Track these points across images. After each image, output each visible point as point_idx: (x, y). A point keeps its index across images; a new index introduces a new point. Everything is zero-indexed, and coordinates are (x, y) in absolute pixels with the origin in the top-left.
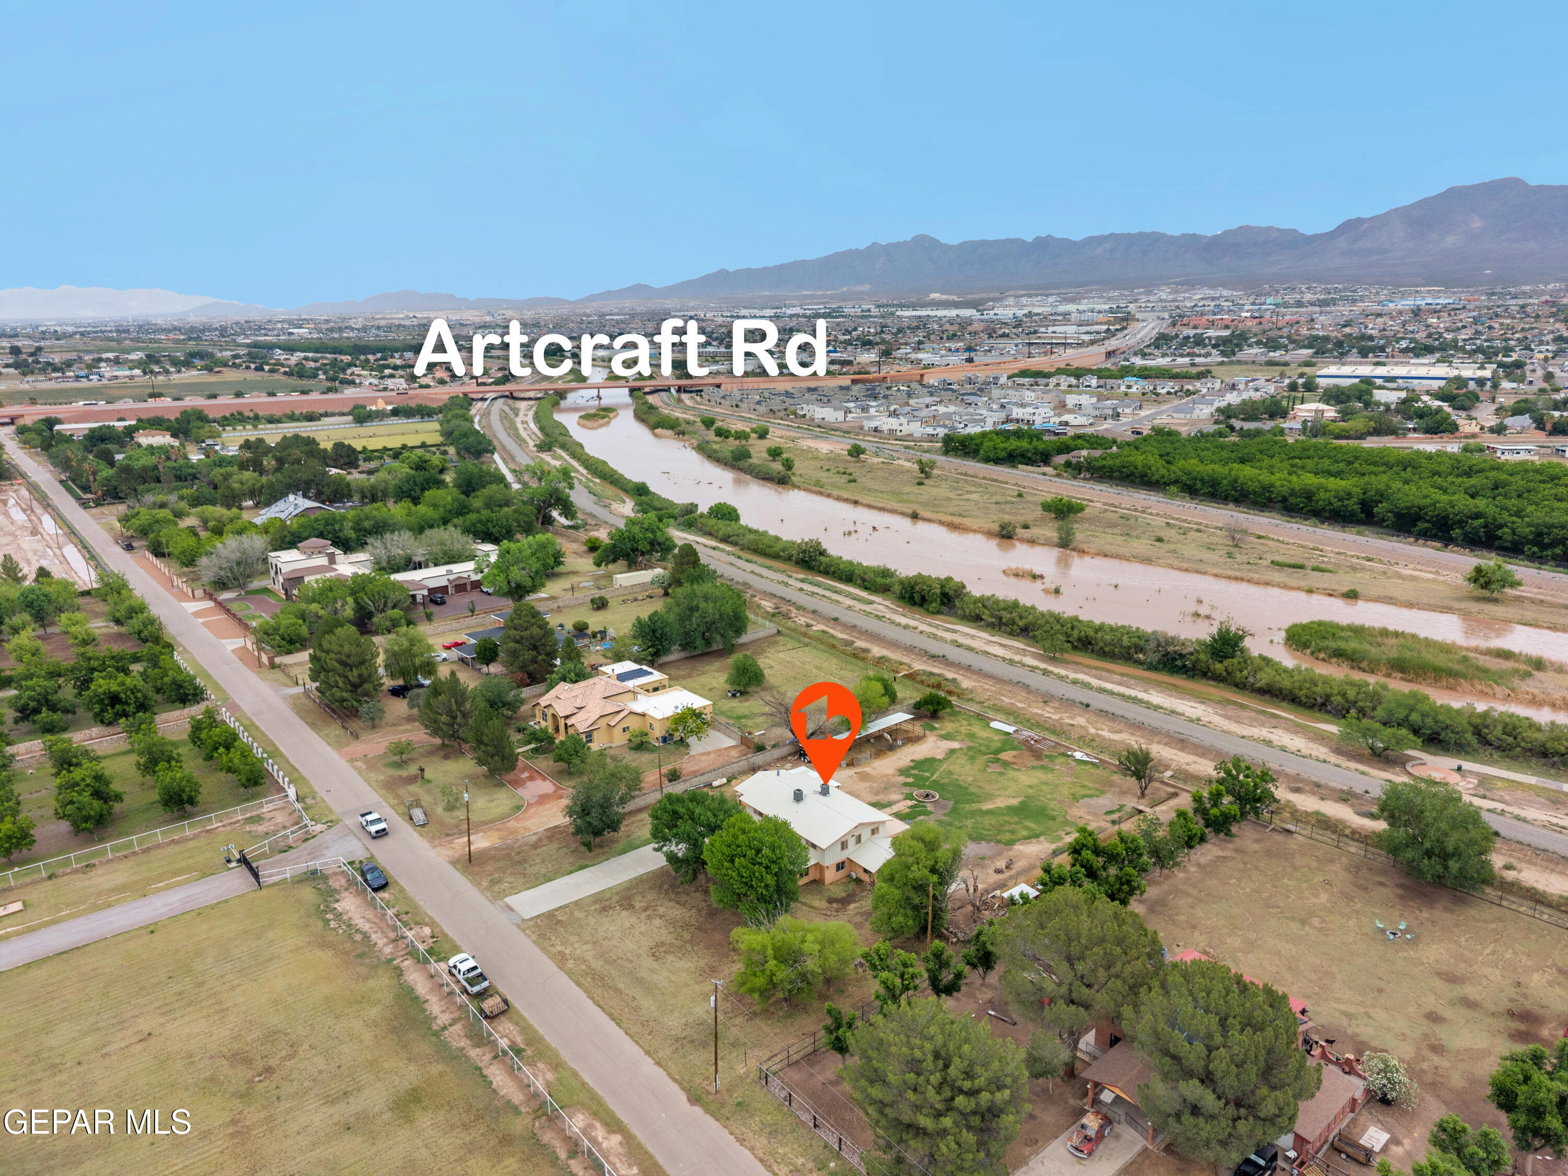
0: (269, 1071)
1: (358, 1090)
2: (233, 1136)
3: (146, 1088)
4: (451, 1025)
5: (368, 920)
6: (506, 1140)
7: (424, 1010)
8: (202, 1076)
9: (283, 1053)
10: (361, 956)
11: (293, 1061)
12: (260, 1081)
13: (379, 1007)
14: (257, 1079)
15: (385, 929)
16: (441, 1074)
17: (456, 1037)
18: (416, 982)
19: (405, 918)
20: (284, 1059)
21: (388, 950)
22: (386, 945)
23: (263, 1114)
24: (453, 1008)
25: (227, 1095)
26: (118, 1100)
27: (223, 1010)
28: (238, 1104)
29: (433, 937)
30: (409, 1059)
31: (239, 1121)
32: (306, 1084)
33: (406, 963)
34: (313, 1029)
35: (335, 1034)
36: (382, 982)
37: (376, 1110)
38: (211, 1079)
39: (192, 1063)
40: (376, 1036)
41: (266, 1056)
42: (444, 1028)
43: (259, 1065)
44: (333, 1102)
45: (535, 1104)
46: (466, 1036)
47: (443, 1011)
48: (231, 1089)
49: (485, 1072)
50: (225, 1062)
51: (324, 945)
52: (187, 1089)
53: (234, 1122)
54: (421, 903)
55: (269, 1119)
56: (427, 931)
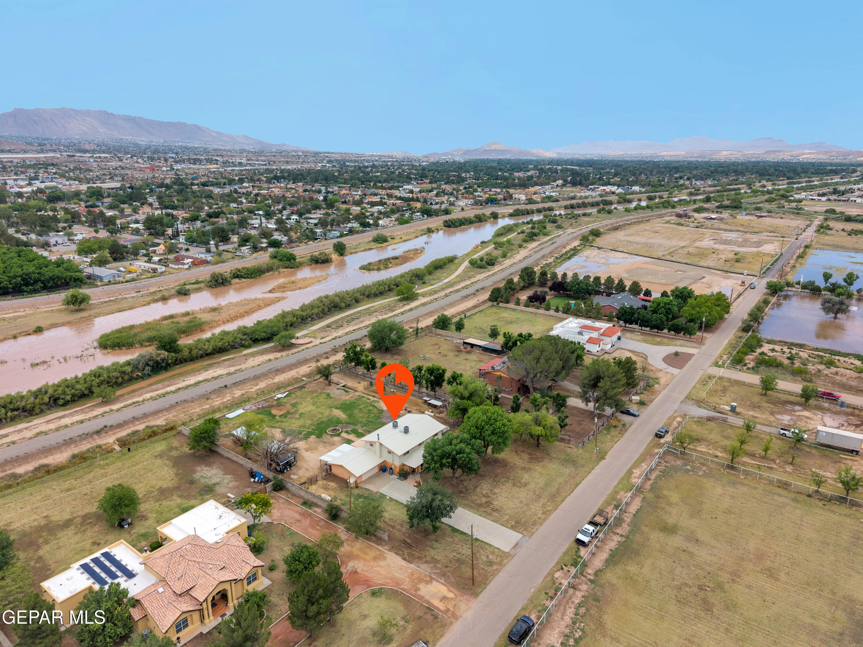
0: (701, 588)
1: (678, 548)
2: (739, 577)
3: (760, 634)
4: (618, 534)
5: (563, 614)
6: (658, 497)
7: (617, 549)
8: (730, 614)
9: (687, 589)
10: (597, 600)
11: (687, 582)
12: (709, 587)
13: (628, 568)
14: (709, 589)
15: (567, 598)
16: (646, 526)
17: (624, 529)
18: (602, 560)
19: (551, 593)
20: (690, 587)
21: (584, 587)
22: (580, 590)
23: (720, 573)
24: (608, 537)
25: (727, 594)
26: (777, 640)
27: (689, 641)
28: (727, 586)
29: (562, 569)
30: (648, 540)
31: (733, 580)
32: (693, 568)
33: (590, 571)
34: (663, 587)
35: (659, 575)
36: (610, 576)
37: (681, 537)
38: (727, 608)
39: (729, 625)
40: (646, 559)
41: (695, 595)
42: (622, 536)
43: (701, 594)
44: (692, 553)
45: (638, 494)
46: (621, 526)
47: (612, 540)
48: (723, 595)
49: (635, 513)
50: (715, 610)
51: (600, 625)
52: (742, 614)
53: (734, 581)
54: (533, 590)
55: (720, 569)
56: (558, 574)
